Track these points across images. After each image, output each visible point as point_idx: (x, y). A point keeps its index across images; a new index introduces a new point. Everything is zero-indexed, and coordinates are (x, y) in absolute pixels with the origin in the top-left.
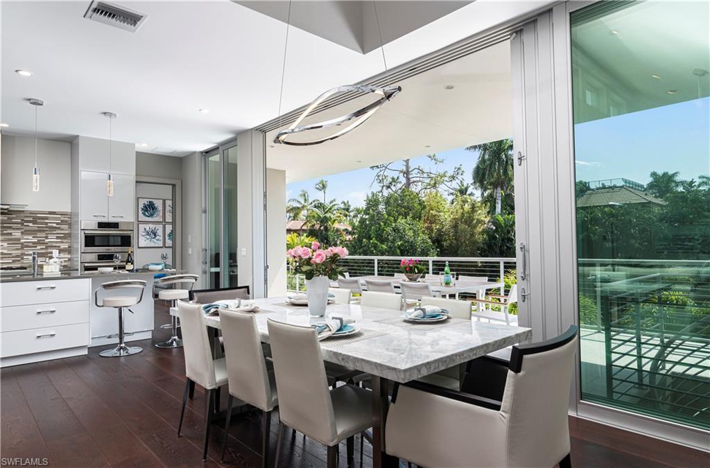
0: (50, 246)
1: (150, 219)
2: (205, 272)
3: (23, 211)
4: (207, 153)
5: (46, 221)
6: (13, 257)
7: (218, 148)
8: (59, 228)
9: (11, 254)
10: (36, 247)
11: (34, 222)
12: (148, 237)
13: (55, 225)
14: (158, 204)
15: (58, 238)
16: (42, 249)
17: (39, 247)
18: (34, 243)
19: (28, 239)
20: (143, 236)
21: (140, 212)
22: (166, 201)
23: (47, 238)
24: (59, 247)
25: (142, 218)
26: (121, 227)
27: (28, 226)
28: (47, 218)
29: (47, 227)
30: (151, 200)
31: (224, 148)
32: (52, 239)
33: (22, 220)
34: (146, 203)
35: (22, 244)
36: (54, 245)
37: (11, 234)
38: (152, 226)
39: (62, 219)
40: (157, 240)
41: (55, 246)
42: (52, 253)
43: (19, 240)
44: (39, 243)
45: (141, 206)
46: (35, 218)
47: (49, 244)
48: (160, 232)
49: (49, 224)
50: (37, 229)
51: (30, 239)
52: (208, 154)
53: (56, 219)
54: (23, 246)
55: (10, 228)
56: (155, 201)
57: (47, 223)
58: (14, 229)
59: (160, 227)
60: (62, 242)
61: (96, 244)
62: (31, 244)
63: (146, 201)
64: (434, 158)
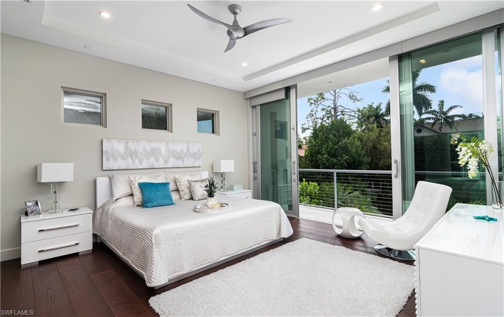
64: (354, 98)
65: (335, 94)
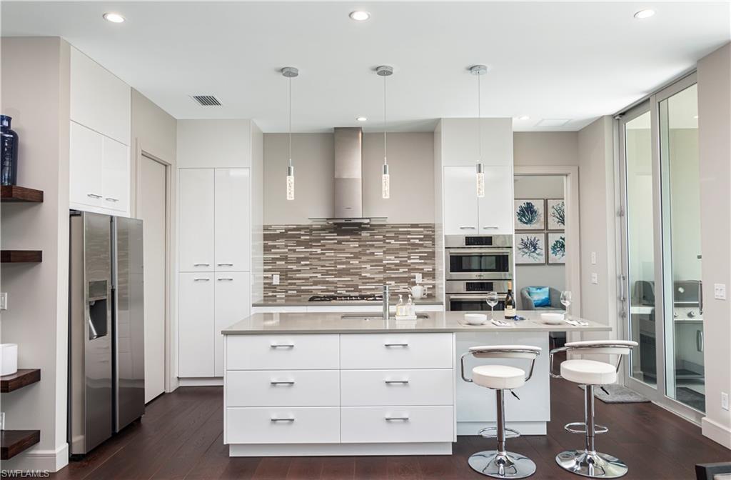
0: (412, 269)
1: (528, 227)
2: (623, 315)
3: (385, 225)
4: (624, 114)
5: (409, 236)
6: (376, 282)
7: (649, 99)
8: (421, 245)
9: (373, 278)
10: (398, 270)
11: (396, 238)
12: (526, 250)
13: (417, 241)
14: (538, 206)
15: (421, 258)
16: (404, 272)
17: (401, 270)
18: (396, 265)
19: (390, 260)
20: (519, 249)
21: (516, 218)
22: (549, 201)
23: (409, 258)
24: (423, 269)
25: (519, 225)
26: (496, 242)
27: (390, 243)
28: (409, 233)
29: (409, 244)
30: (529, 201)
31: (659, 97)
32: (415, 260)
33: (384, 236)
34: (523, 205)
35: (384, 266)
36: (417, 267)
37: (372, 254)
38: (532, 236)
39: (425, 233)
40: (537, 254)
41: (418, 269)
42: (414, 278)
43: (381, 260)
44: (401, 265)
45: (517, 209)
46: (397, 232)
47: (412, 266)
48: (541, 244)
49: (412, 241)
50: (398, 247)
51: (391, 260)
52: (624, 117)
53: (419, 233)
54: (386, 268)
55: (373, 246)
56: (533, 202)
57: (409, 239)
58: (376, 247)
59: (541, 237)
60: (425, 264)
61: (464, 267)
62: (393, 267)
63: (522, 203)
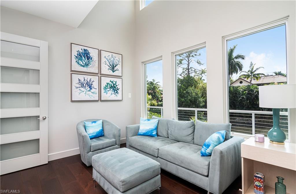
1: (84, 69)
12: (82, 89)
14: (93, 54)
20: (77, 88)
21: (74, 60)
22: (102, 51)
25: (76, 67)
30: (86, 48)
34: (81, 51)
38: (87, 78)
40: (92, 93)
45: (75, 53)
48: (95, 85)
56: (90, 50)
59: (95, 79)
63: (80, 49)
64: (200, 63)
65: (189, 60)
